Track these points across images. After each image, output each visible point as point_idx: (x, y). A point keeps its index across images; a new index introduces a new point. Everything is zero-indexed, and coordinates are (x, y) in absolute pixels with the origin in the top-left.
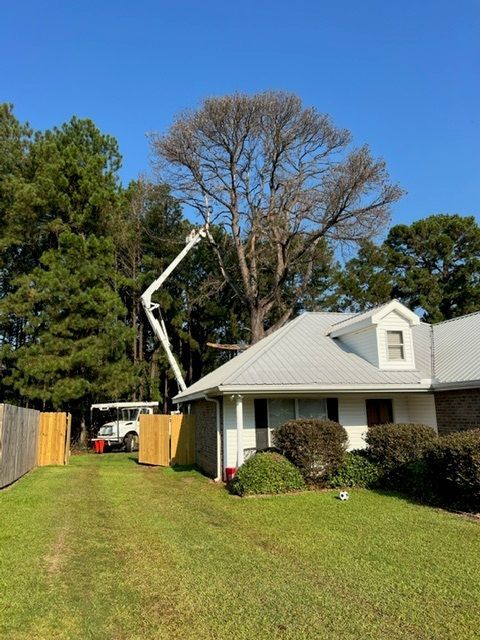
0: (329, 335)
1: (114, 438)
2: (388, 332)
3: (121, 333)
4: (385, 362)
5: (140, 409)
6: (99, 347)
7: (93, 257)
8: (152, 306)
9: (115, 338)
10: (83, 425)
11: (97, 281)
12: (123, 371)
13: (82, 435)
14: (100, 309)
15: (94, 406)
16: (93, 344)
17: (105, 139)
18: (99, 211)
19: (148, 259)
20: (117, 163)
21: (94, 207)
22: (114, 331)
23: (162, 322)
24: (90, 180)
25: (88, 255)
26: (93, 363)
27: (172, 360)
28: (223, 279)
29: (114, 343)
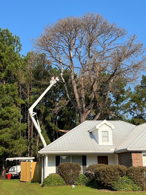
0: (89, 131)
1: (15, 173)
2: (103, 131)
3: (19, 126)
4: (101, 143)
5: (27, 160)
6: (9, 133)
7: (8, 93)
8: (33, 114)
9: (16, 129)
10: (4, 168)
11: (9, 103)
12: (20, 143)
13: (3, 172)
14: (10, 116)
15: (7, 159)
16: (7, 131)
17: (14, 38)
18: (11, 72)
19: (35, 89)
20: (20, 48)
21: (9, 71)
22: (16, 126)
23: (38, 121)
24: (7, 58)
25: (6, 92)
26: (7, 140)
27: (42, 138)
28: (67, 99)
29: (16, 131)
